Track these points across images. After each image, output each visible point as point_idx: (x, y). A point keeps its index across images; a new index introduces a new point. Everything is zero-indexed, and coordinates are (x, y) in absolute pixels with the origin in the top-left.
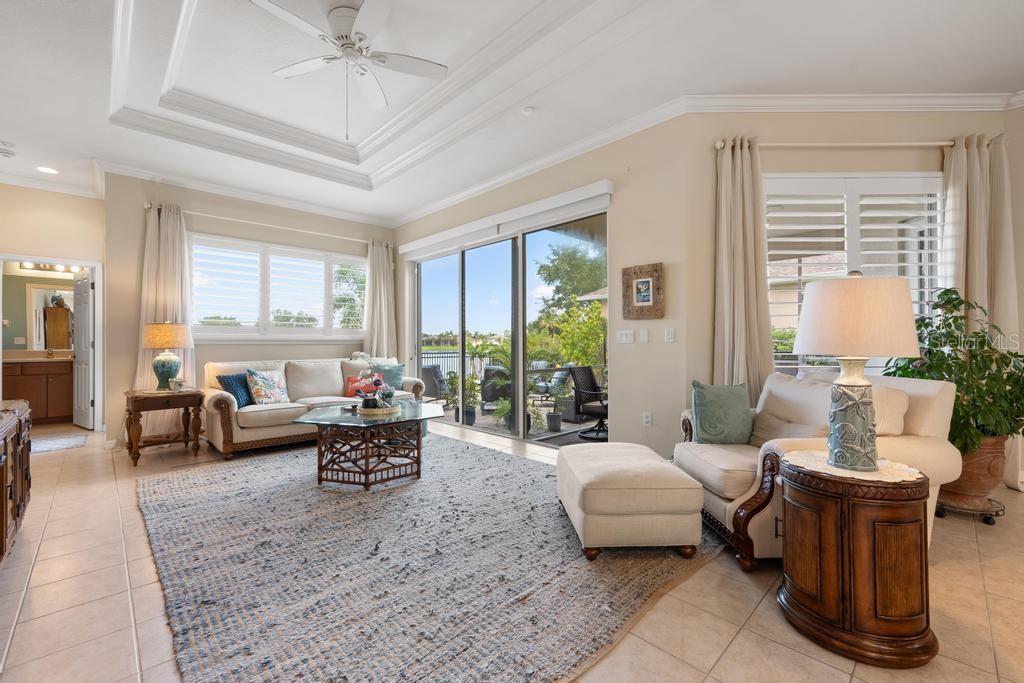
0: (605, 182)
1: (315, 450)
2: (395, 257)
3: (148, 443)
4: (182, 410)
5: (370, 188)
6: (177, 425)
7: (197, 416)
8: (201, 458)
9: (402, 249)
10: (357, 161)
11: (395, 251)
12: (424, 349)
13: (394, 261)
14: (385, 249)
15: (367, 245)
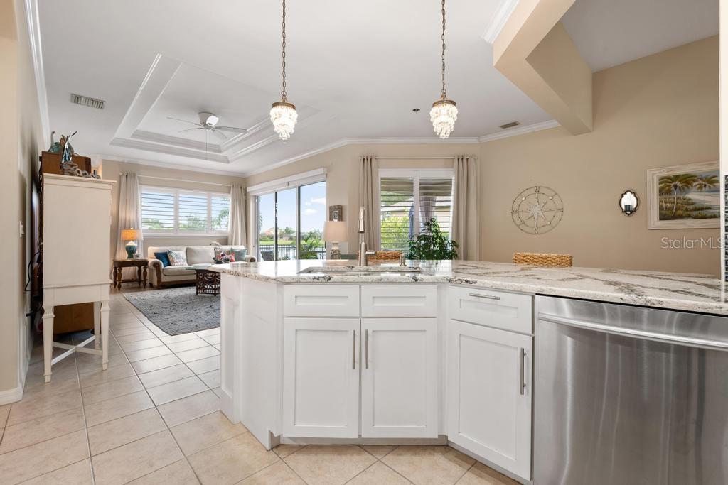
0: (322, 169)
1: (195, 288)
2: (246, 194)
3: (124, 282)
4: (137, 267)
5: (228, 162)
6: (135, 276)
7: (145, 270)
8: (147, 289)
9: (249, 189)
10: (220, 152)
11: (245, 190)
12: (261, 243)
13: (245, 195)
14: (240, 189)
15: (230, 187)
